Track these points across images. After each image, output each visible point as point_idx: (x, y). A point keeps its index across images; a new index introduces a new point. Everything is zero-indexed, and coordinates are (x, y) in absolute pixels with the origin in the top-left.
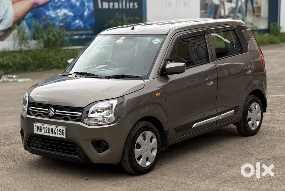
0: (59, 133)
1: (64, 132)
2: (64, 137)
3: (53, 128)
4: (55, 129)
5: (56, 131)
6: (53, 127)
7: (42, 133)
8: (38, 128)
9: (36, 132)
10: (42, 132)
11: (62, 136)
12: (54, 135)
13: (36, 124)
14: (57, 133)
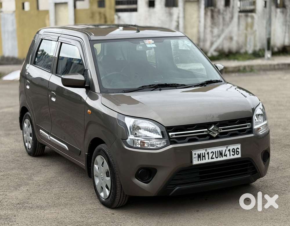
0: (232, 153)
1: (239, 150)
2: (239, 156)
3: (222, 151)
4: (226, 150)
5: (227, 153)
6: (223, 149)
7: (207, 161)
8: (199, 156)
9: (196, 162)
10: (205, 159)
11: (236, 156)
12: (224, 158)
13: (195, 152)
14: (228, 155)
